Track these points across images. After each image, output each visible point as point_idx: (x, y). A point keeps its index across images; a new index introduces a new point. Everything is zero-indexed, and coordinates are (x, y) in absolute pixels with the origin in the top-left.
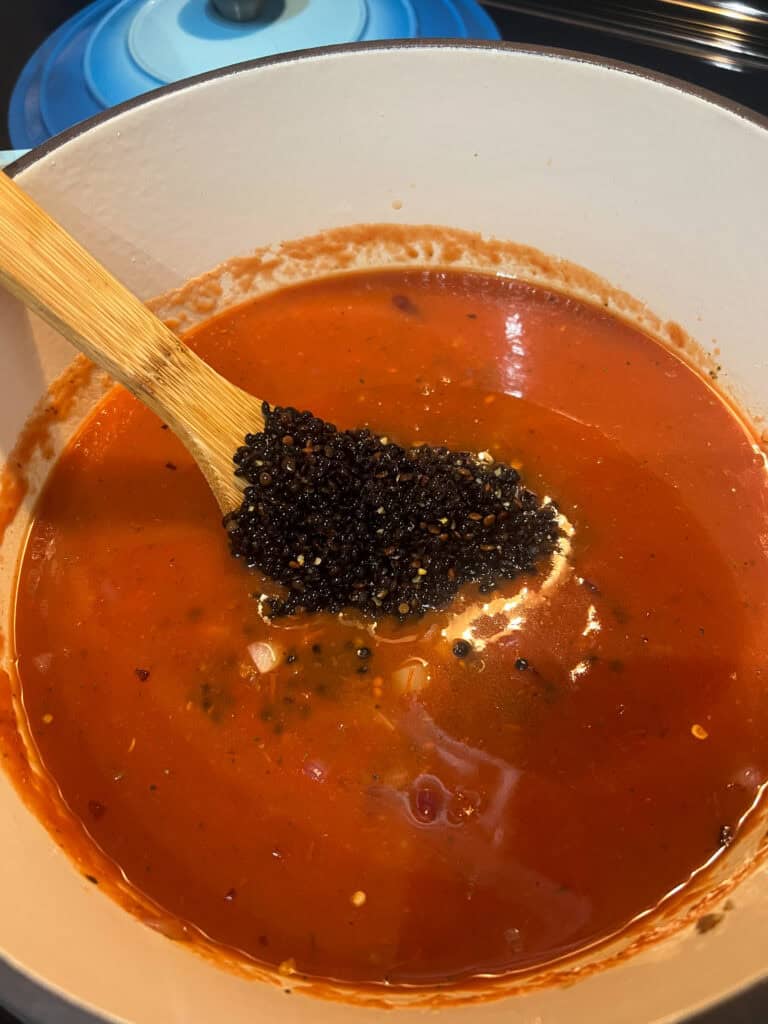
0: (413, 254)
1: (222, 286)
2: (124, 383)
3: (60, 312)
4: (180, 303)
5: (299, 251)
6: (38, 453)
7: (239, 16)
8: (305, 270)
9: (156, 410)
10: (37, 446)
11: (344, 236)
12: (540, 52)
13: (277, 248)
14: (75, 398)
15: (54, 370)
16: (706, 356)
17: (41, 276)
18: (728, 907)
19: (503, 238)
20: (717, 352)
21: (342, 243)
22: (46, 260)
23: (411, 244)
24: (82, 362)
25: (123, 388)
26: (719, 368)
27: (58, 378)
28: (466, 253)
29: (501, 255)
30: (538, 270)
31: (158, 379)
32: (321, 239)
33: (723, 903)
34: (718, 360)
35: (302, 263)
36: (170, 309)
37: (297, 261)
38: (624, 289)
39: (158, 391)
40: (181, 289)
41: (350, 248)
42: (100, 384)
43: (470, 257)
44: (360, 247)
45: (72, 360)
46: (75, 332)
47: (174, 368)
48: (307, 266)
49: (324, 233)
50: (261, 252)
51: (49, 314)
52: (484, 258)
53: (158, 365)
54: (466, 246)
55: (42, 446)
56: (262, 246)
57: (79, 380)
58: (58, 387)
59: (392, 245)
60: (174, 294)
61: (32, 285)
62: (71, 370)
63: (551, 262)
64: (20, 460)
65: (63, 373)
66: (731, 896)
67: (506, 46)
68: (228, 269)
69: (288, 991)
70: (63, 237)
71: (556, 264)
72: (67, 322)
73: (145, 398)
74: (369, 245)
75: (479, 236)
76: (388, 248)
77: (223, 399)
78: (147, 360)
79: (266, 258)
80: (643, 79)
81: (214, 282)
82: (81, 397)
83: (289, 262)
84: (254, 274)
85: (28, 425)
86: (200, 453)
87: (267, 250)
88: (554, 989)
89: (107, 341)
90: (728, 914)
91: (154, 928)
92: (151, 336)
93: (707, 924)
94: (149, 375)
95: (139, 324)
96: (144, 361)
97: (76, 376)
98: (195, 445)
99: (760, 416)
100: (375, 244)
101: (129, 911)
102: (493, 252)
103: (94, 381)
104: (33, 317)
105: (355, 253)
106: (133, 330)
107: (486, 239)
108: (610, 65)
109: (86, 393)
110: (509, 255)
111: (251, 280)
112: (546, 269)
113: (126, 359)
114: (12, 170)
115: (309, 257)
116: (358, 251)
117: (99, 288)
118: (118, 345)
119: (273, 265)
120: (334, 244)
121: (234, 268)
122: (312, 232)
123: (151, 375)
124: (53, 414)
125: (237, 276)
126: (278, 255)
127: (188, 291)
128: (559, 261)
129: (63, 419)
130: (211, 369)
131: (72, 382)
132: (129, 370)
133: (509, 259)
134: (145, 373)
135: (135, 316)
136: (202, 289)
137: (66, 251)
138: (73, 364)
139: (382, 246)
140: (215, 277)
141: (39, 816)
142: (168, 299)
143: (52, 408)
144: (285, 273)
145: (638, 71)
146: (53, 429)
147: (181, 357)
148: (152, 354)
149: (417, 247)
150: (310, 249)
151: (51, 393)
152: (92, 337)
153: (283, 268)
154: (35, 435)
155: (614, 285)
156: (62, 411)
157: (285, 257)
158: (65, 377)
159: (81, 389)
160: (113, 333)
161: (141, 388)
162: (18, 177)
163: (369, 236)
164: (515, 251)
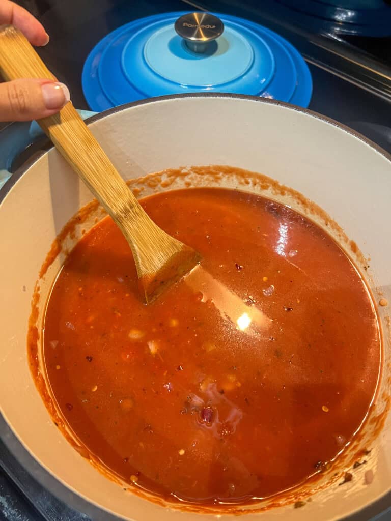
0: (247, 183)
1: (162, 179)
2: (111, 215)
3: (92, 183)
4: (143, 183)
5: (199, 171)
6: (68, 236)
7: (195, 50)
8: (199, 179)
9: (122, 230)
10: (69, 233)
11: (219, 169)
12: (320, 118)
13: (189, 168)
14: (89, 215)
15: (84, 202)
16: (364, 260)
17: (88, 166)
18: (309, 500)
19: (288, 186)
20: (369, 260)
21: (218, 172)
22: (91, 160)
23: (247, 179)
24: (96, 201)
25: (110, 217)
26: (369, 267)
27: (84, 206)
28: (270, 188)
29: (286, 192)
30: (300, 202)
31: (125, 217)
32: (209, 168)
33: (307, 498)
34: (369, 263)
35: (199, 176)
36: (137, 185)
37: (197, 175)
38: (336, 221)
39: (124, 222)
40: (144, 177)
41: (221, 174)
42: (100, 211)
43: (272, 190)
44: (225, 175)
45: (92, 200)
46: (95, 191)
47: (133, 213)
48: (200, 178)
49: (211, 166)
50: (182, 168)
51: (87, 181)
52: (278, 191)
53: (126, 211)
54: (271, 185)
55: (71, 233)
56: (183, 166)
57: (92, 208)
58: (84, 210)
59: (239, 177)
60: (141, 178)
61: (83, 169)
62: (91, 203)
63: (307, 201)
64: (61, 238)
65: (87, 204)
66: (311, 497)
67: (307, 111)
68: (166, 173)
69: (125, 489)
70: (101, 151)
71: (309, 202)
72: (94, 187)
73: (118, 223)
74: (230, 174)
75: (278, 183)
76: (237, 178)
77: (150, 230)
78: (123, 209)
79: (184, 171)
80: (361, 140)
81: (159, 177)
82: (92, 215)
83: (193, 175)
84: (177, 176)
85: (68, 224)
86: (135, 250)
87: (185, 168)
88: (232, 516)
89: (108, 197)
90: (308, 503)
91: (77, 451)
92: (126, 199)
93: (299, 505)
94: (122, 215)
95: (123, 193)
96: (121, 209)
97: (92, 206)
98: (134, 247)
99: (381, 292)
100: (232, 175)
101: (69, 441)
102: (283, 191)
103: (99, 209)
104: (81, 181)
105: (222, 177)
106: (120, 195)
107: (281, 184)
108: (349, 131)
109: (94, 214)
110: (289, 193)
111: (175, 178)
112: (304, 202)
113: (114, 207)
114: (87, 121)
115: (202, 174)
116: (224, 176)
117: (109, 174)
118: (112, 200)
119: (186, 174)
120: (214, 171)
121: (169, 173)
122: (206, 165)
123: (123, 215)
124: (78, 220)
125: (169, 176)
126: (189, 171)
127: (147, 179)
128: (310, 201)
129: (82, 223)
130: (148, 216)
131: (90, 208)
132: (114, 211)
133: (289, 195)
134: (120, 213)
135: (122, 189)
136: (153, 179)
137: (99, 156)
138: (92, 201)
139: (234, 177)
140: (161, 175)
141: (40, 393)
142: (137, 181)
143: (79, 217)
144: (190, 179)
145: (360, 137)
146: (77, 226)
147: (137, 210)
148: (126, 207)
149: (250, 180)
150: (203, 171)
151: (80, 212)
152: (102, 195)
153: (190, 176)
154: (69, 229)
155: (332, 218)
156: (83, 219)
157: (192, 172)
158: (88, 206)
159: (92, 212)
160: (110, 194)
161: (117, 219)
162: (89, 125)
163: (230, 171)
164: (293, 193)
